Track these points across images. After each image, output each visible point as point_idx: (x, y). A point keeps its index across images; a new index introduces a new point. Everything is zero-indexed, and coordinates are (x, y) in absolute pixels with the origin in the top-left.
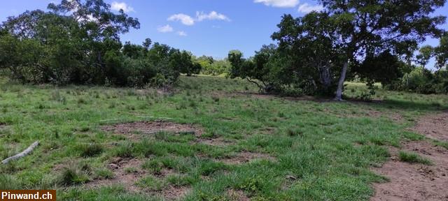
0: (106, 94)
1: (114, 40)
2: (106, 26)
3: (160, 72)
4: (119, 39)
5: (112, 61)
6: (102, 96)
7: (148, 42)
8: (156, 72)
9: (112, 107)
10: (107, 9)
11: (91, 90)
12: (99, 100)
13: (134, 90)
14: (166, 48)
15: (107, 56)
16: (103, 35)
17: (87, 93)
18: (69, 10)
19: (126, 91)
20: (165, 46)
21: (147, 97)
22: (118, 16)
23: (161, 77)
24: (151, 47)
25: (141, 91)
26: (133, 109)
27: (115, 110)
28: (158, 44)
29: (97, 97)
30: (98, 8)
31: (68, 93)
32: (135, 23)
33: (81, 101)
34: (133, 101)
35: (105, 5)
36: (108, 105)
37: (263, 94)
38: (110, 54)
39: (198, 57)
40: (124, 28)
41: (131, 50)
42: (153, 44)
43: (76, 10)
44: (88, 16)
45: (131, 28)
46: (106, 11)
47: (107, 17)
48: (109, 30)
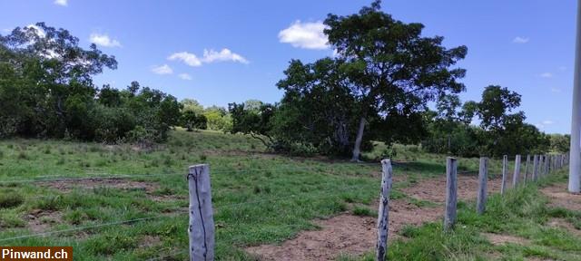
0: (61, 150)
1: (84, 82)
2: (73, 64)
3: (141, 124)
4: (91, 81)
5: (75, 108)
6: (53, 151)
7: (135, 86)
8: (136, 124)
9: (62, 163)
10: (74, 43)
11: (43, 145)
12: (48, 156)
13: (101, 146)
14: (159, 96)
15: (69, 102)
16: (68, 75)
17: (35, 148)
18: (21, 43)
19: (88, 147)
20: (157, 92)
21: (115, 154)
22: (88, 53)
23: (140, 131)
24: (137, 93)
25: (111, 147)
26: (88, 166)
27: (64, 167)
28: (148, 88)
29: (48, 152)
30: (62, 42)
31: (11, 147)
32: (111, 62)
33: (23, 156)
34: (93, 158)
35: (71, 39)
36: (56, 161)
37: (270, 153)
38: (74, 100)
39: (205, 107)
40: (96, 68)
41: (110, 96)
42: (141, 88)
43: (32, 42)
44: (48, 51)
45: (105, 68)
46: (72, 46)
47: (73, 54)
48: (77, 69)
